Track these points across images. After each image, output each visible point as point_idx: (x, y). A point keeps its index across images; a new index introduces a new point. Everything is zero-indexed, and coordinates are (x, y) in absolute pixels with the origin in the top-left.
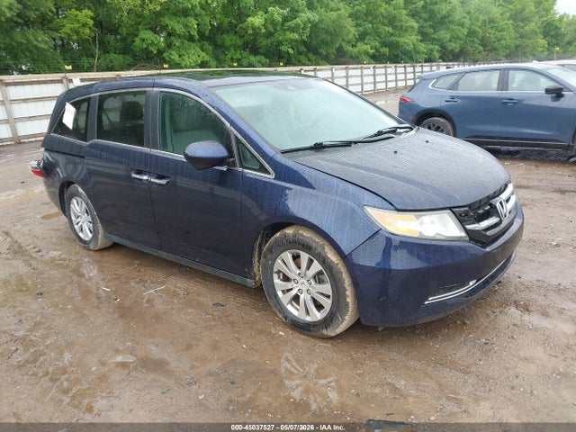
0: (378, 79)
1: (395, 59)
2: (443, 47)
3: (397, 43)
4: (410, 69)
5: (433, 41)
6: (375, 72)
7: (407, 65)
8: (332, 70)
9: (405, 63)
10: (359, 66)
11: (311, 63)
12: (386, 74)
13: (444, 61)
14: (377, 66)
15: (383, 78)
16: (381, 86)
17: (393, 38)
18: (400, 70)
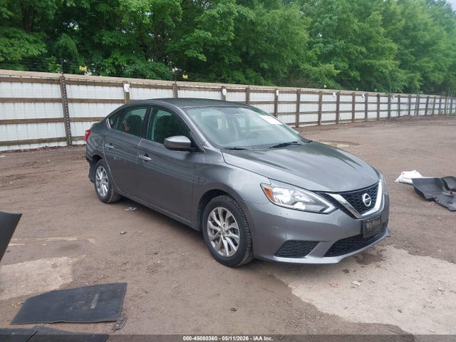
0: (342, 107)
1: (367, 87)
2: (425, 77)
3: (372, 66)
4: (384, 99)
5: (414, 69)
6: (338, 98)
7: (381, 94)
8: (275, 92)
9: (378, 91)
10: (318, 90)
11: (249, 80)
12: (353, 103)
13: (425, 93)
14: (342, 91)
15: (349, 107)
16: (345, 117)
17: (366, 61)
18: (372, 99)
